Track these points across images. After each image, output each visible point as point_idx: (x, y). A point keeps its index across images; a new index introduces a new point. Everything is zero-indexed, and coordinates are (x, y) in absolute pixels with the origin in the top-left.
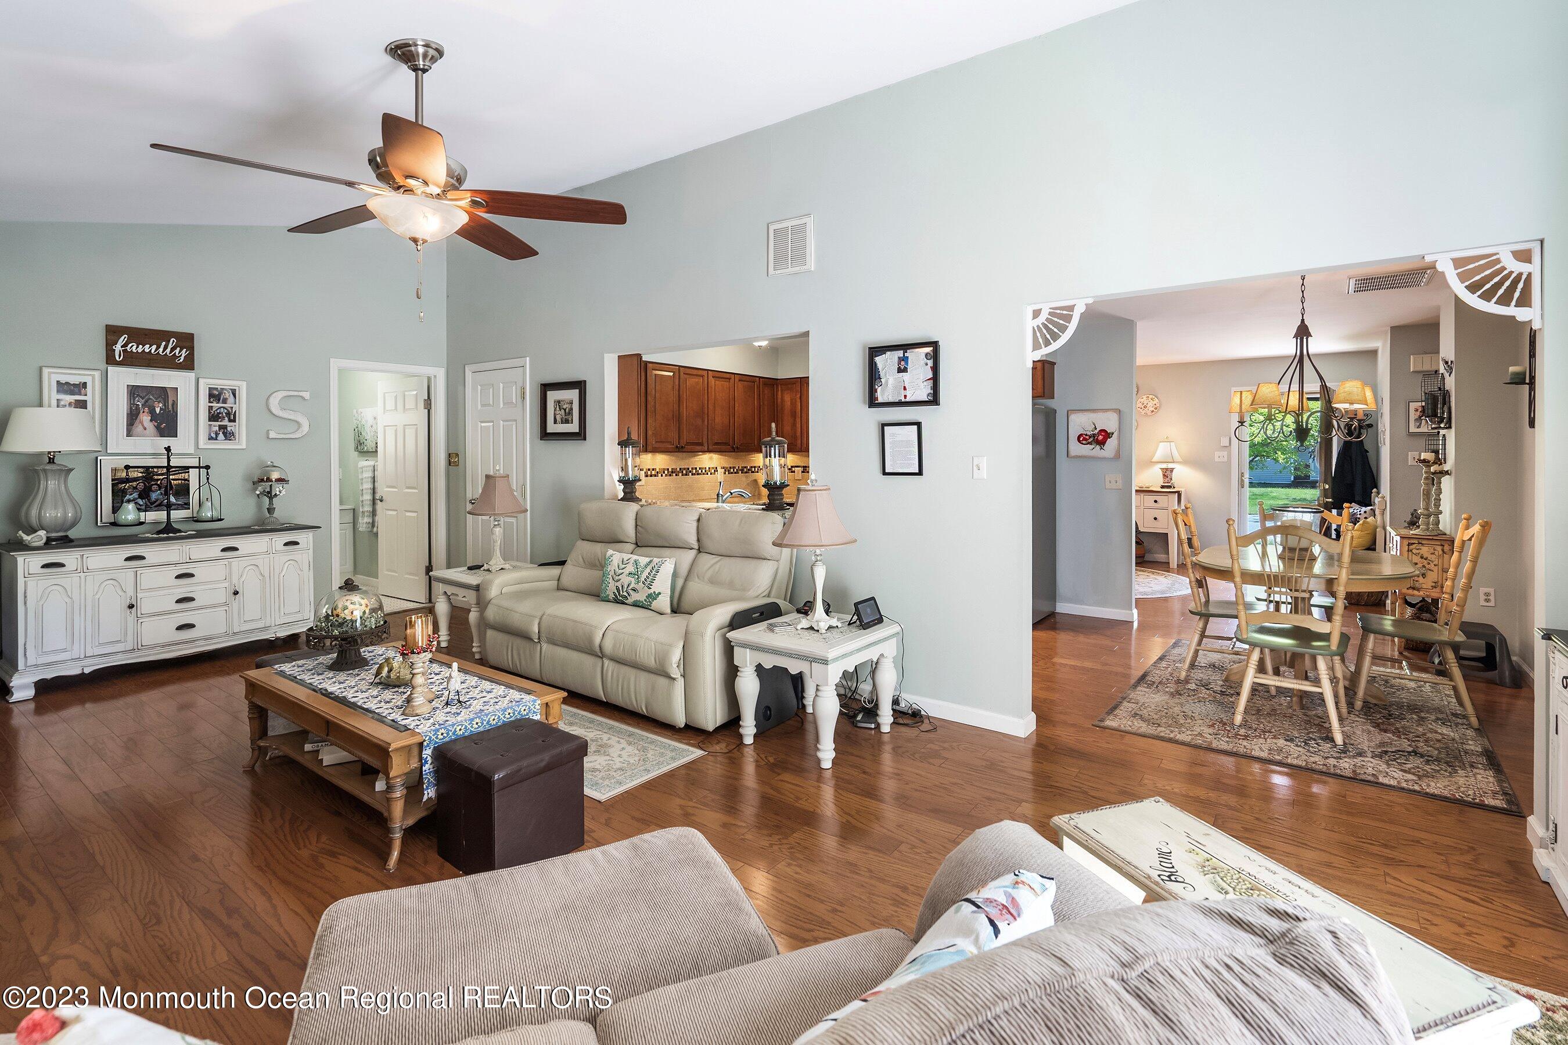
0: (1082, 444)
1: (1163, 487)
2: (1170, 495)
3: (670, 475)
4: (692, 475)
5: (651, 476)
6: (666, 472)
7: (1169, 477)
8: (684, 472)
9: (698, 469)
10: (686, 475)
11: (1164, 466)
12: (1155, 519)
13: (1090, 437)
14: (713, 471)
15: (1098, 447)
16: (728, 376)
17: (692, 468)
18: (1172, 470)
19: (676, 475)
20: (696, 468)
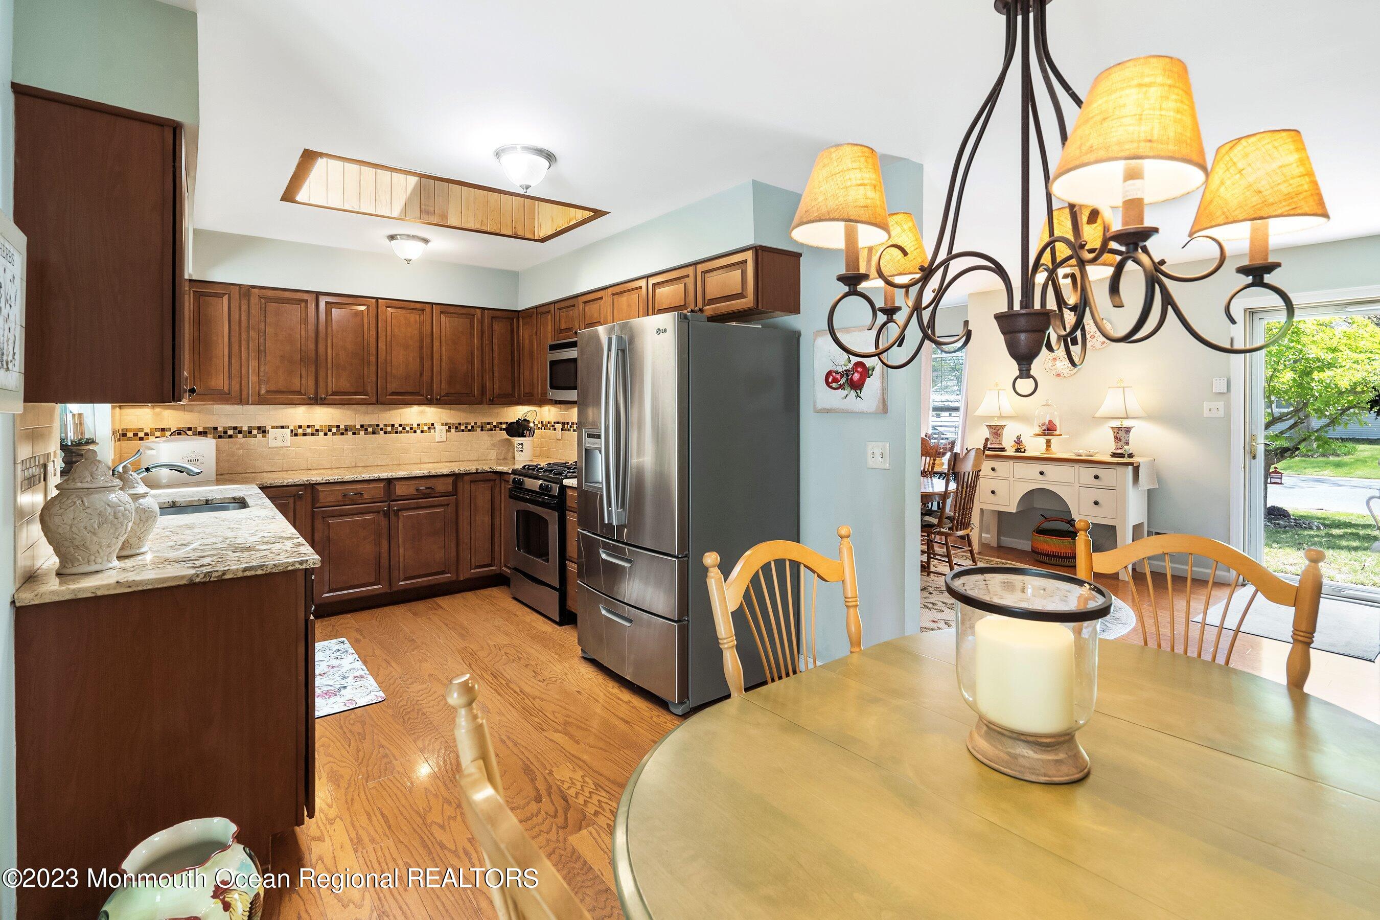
0: (831, 387)
1: (1114, 455)
2: (1120, 469)
3: (342, 434)
4: (385, 433)
5: (304, 435)
6: (334, 430)
7: (1123, 440)
8: (370, 430)
9: (397, 425)
10: (374, 433)
11: (1117, 423)
12: (1096, 503)
13: (842, 376)
14: (426, 428)
15: (853, 393)
16: (418, 306)
17: (385, 425)
18: (1128, 430)
19: (354, 434)
20: (393, 425)
